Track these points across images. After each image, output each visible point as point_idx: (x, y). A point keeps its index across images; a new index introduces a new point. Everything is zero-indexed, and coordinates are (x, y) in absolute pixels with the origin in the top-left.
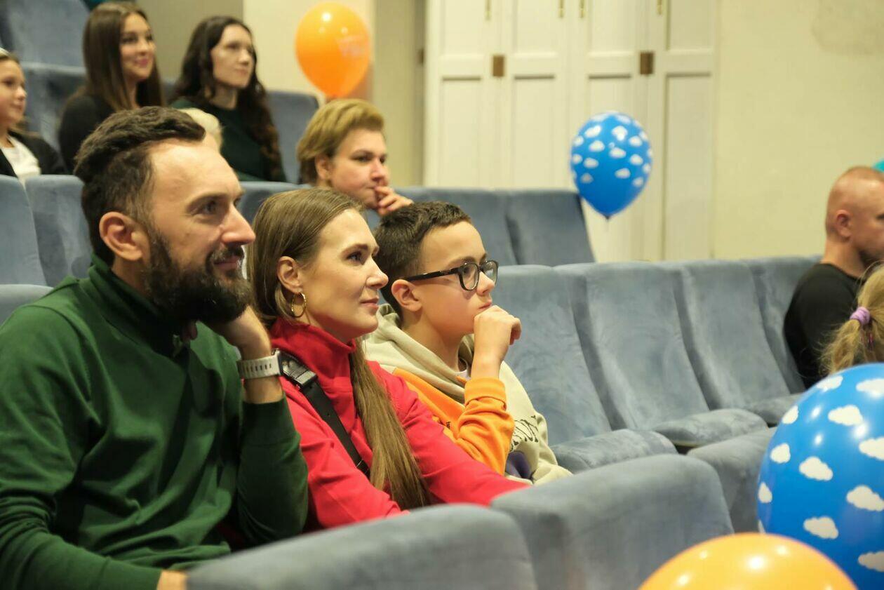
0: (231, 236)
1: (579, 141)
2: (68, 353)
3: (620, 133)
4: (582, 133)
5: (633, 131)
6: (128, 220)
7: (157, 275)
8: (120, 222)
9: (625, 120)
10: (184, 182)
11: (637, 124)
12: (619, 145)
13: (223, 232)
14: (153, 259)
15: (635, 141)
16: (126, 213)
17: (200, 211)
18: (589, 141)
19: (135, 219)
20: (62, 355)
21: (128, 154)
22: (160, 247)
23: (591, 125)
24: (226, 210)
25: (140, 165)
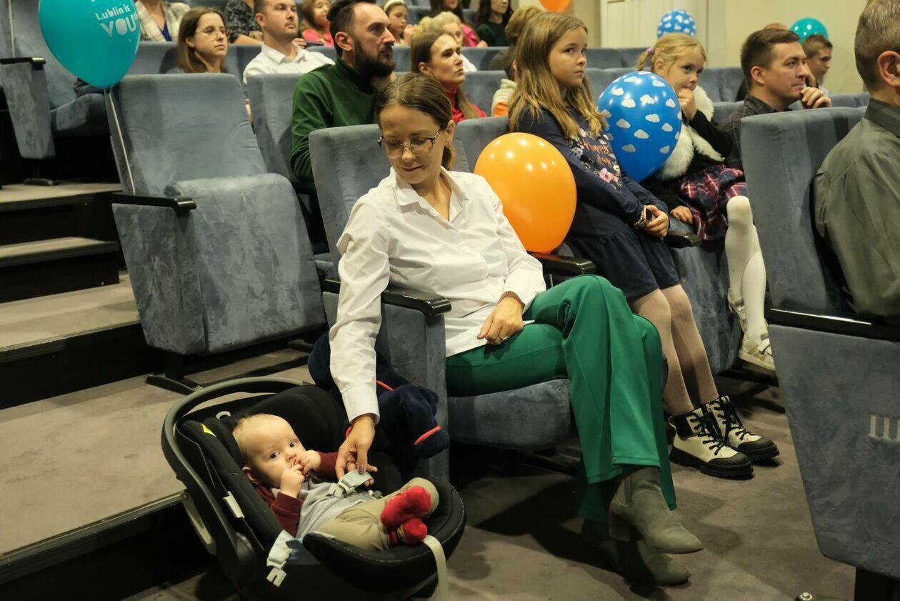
0: (386, 40)
1: (661, 24)
2: (319, 89)
3: (680, 19)
4: (662, 21)
5: (686, 17)
6: (345, 34)
7: (357, 56)
8: (343, 36)
9: (682, 12)
10: (367, 18)
11: (688, 13)
12: (679, 24)
13: (383, 39)
14: (356, 50)
15: (686, 22)
16: (345, 32)
17: (372, 30)
18: (665, 23)
19: (349, 33)
20: (316, 90)
21: (345, 8)
22: (358, 45)
23: (667, 16)
24: (384, 30)
25: (350, 11)
